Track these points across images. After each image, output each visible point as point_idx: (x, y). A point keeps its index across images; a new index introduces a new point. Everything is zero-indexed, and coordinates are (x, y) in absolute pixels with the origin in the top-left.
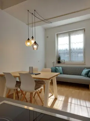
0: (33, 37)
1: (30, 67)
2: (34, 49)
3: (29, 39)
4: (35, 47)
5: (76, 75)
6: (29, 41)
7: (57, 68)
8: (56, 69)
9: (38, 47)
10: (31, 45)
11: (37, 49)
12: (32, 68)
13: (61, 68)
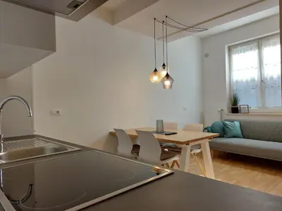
0: (164, 65)
1: (157, 121)
2: (164, 87)
3: (156, 70)
4: (167, 83)
5: (269, 141)
6: (155, 74)
7: (228, 123)
8: (225, 125)
9: (172, 83)
10: (160, 80)
11: (171, 87)
12: (162, 121)
13: (237, 124)
